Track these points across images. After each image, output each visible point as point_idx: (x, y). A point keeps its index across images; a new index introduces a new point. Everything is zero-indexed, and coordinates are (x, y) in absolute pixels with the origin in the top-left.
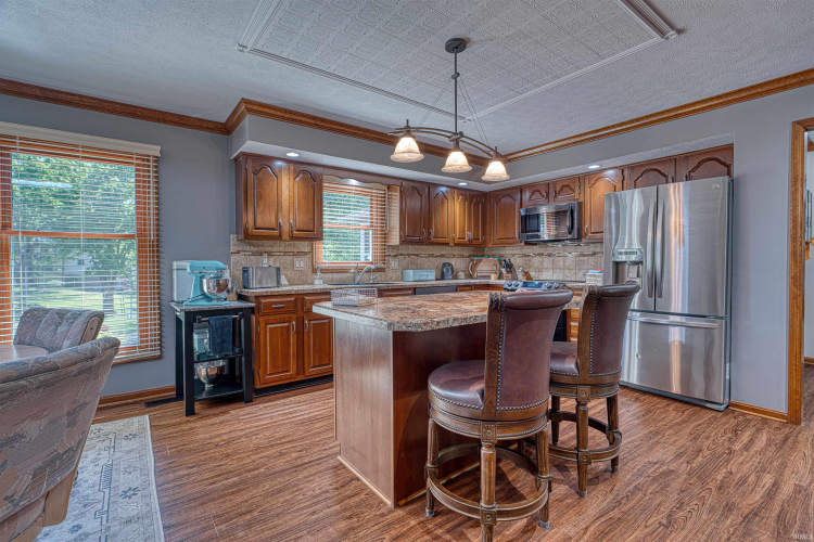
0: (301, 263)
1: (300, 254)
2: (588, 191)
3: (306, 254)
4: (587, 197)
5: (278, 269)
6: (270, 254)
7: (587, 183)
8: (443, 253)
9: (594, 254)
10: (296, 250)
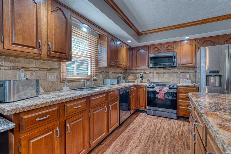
0: (52, 76)
1: (52, 70)
2: (180, 48)
3: (56, 70)
4: (179, 50)
5: (37, 82)
6: (27, 69)
7: (179, 45)
8: (116, 71)
9: (176, 73)
10: (49, 67)
